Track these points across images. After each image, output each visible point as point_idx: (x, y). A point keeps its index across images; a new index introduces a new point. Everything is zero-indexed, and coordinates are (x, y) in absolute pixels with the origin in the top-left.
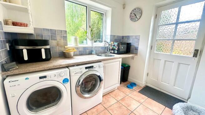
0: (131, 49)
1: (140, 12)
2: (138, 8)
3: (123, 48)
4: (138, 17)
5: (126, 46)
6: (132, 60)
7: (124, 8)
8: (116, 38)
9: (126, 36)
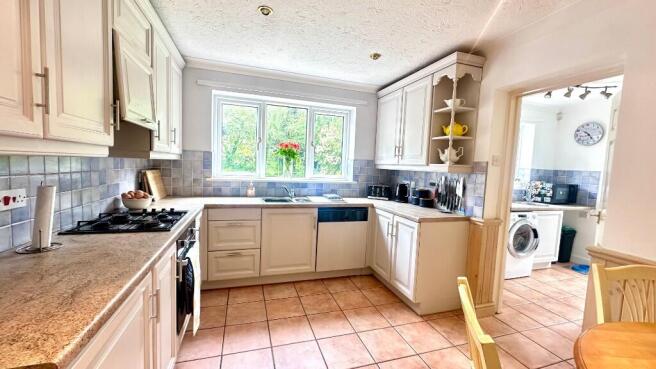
0: (578, 197)
1: (600, 129)
2: (594, 123)
3: (562, 193)
4: (595, 137)
5: (566, 190)
6: (582, 219)
7: (559, 119)
8: (541, 174)
9: (564, 172)
